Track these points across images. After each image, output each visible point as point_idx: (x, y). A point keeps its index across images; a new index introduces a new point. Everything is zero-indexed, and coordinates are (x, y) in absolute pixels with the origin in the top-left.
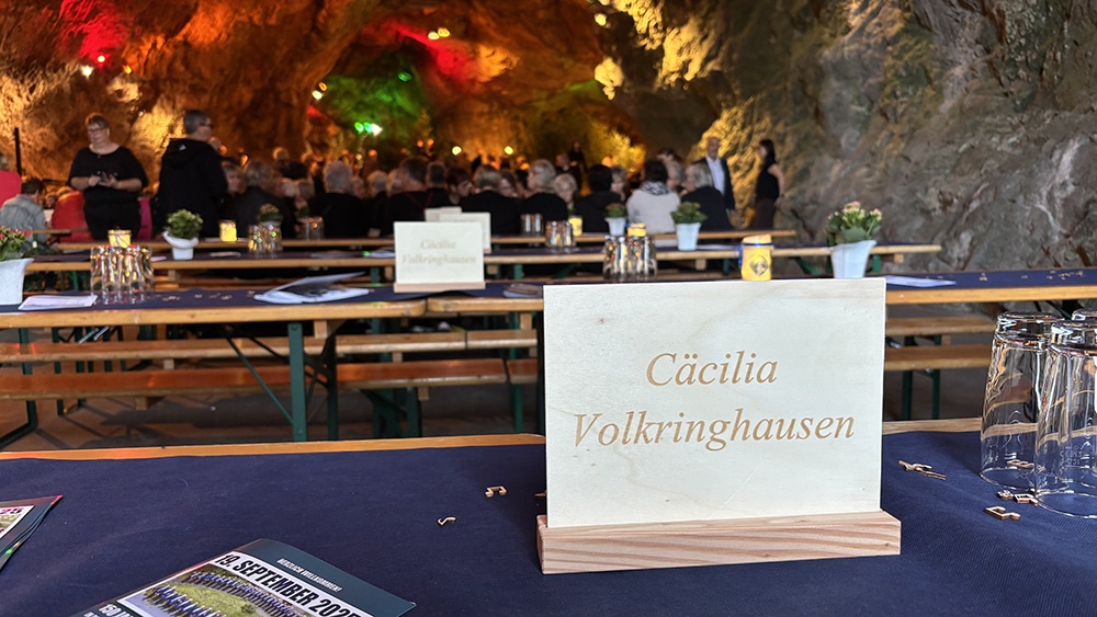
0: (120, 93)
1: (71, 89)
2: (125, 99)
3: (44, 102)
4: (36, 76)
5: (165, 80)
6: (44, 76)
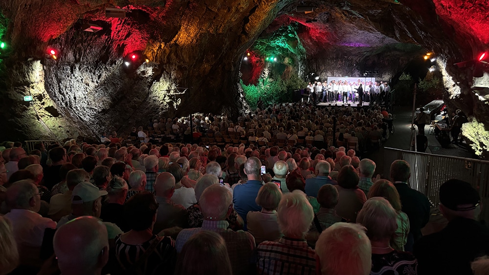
0: (144, 73)
1: (120, 73)
2: (146, 76)
4: (101, 69)
5: (166, 64)
6: (106, 69)
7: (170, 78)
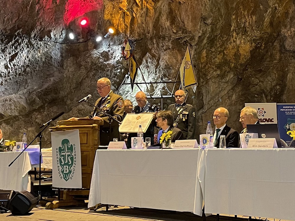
0: (106, 56)
1: (62, 56)
2: (112, 62)
3: (28, 69)
4: (20, 44)
5: (151, 39)
6: (30, 45)
7: (156, 67)
